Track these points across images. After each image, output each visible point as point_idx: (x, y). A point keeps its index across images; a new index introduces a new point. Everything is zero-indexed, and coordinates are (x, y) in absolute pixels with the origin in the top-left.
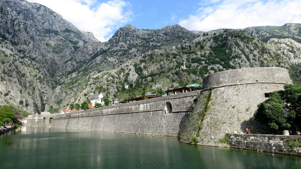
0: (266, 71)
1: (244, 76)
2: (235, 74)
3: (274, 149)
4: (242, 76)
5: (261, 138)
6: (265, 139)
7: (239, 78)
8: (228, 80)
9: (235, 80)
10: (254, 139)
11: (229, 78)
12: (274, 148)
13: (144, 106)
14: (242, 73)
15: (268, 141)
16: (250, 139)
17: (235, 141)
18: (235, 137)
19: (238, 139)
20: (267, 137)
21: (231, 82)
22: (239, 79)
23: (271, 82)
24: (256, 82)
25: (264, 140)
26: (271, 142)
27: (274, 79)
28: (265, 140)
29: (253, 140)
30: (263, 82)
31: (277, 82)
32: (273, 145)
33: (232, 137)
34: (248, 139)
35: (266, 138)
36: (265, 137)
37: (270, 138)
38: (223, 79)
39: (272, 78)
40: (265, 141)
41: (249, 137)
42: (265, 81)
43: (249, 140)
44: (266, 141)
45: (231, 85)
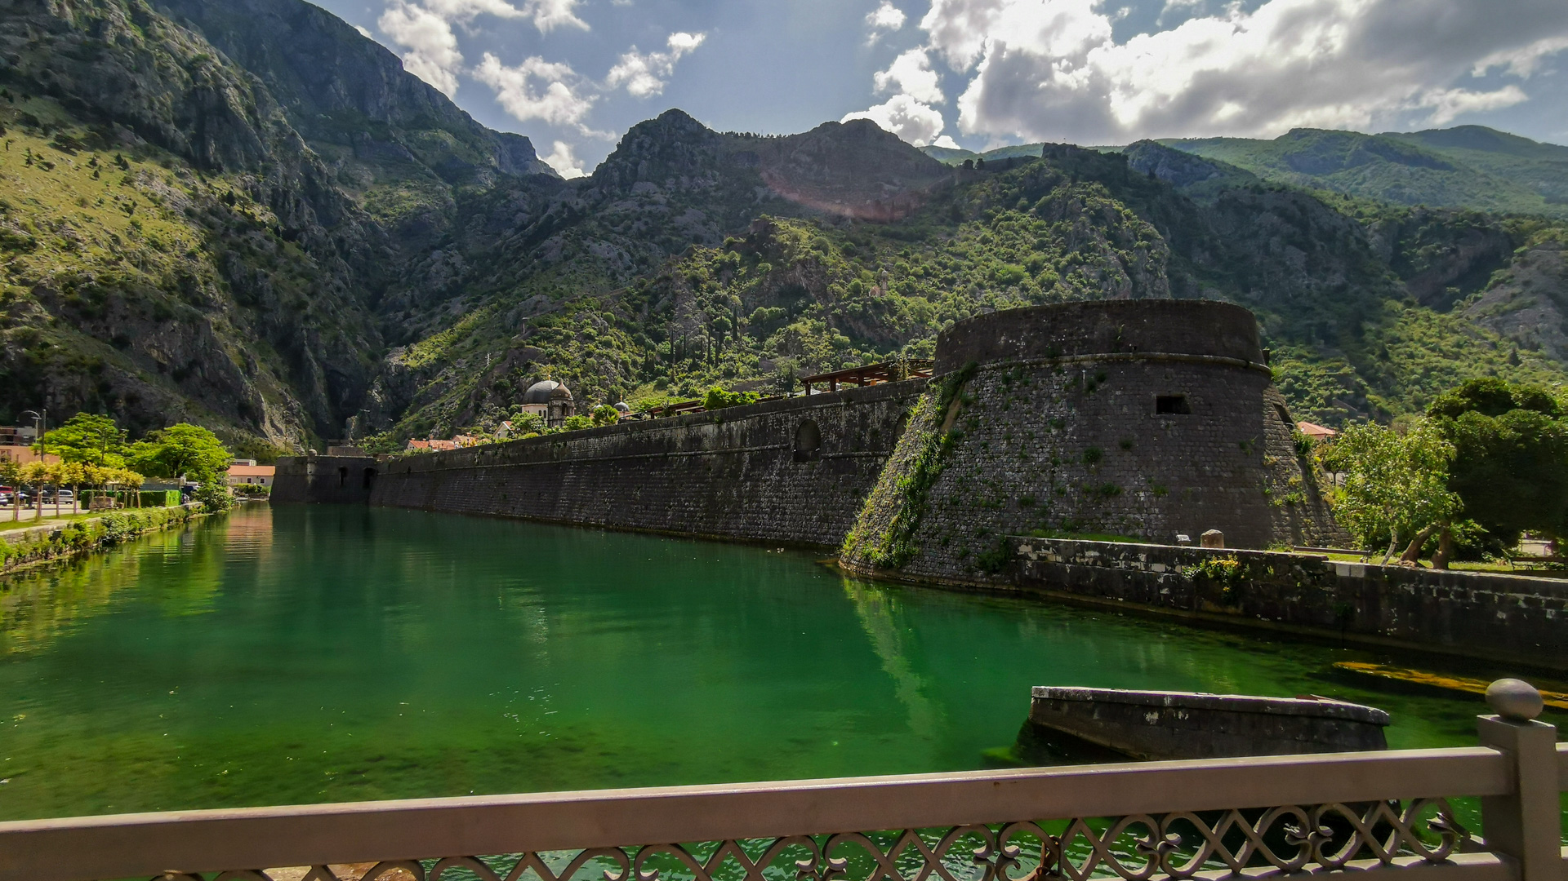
0: (1173, 314)
1: (1087, 329)
3: (1165, 595)
4: (1079, 330)
7: (1070, 339)
9: (1052, 344)
10: (1100, 558)
11: (1034, 338)
12: (1165, 591)
14: (1081, 317)
15: (1147, 568)
17: (1033, 564)
18: (1034, 550)
19: (1045, 558)
23: (1184, 355)
24: (1131, 354)
25: (1133, 564)
26: (1158, 568)
28: (1138, 564)
29: (1094, 563)
30: (1157, 354)
32: (1161, 580)
34: (1078, 560)
36: (1137, 550)
38: (1011, 337)
39: (1190, 340)
40: (1136, 567)
43: (1082, 560)
44: (1141, 566)
45: (1038, 363)
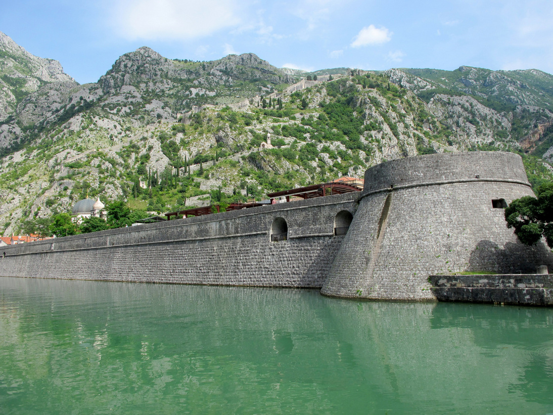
0: (492, 159)
1: (454, 166)
2: (437, 162)
3: (528, 299)
4: (450, 167)
5: (501, 280)
6: (510, 282)
7: (446, 171)
8: (424, 174)
9: (437, 174)
10: (488, 283)
11: (427, 171)
12: (528, 297)
13: (220, 225)
14: (450, 160)
15: (515, 286)
16: (480, 285)
17: (449, 289)
18: (448, 282)
19: (455, 285)
20: (513, 278)
21: (430, 179)
22: (444, 173)
23: (501, 179)
24: (476, 179)
25: (507, 285)
26: (521, 286)
27: (505, 174)
28: (510, 284)
29: (485, 286)
30: (489, 179)
31: (510, 180)
32: (525, 292)
33: (441, 282)
34: (475, 285)
35: (512, 281)
36: (510, 277)
37: (518, 280)
38: (415, 171)
39: (501, 172)
40: (509, 286)
41: (477, 281)
42: (490, 177)
43: (477, 285)
44: (512, 286)
45: (431, 185)
